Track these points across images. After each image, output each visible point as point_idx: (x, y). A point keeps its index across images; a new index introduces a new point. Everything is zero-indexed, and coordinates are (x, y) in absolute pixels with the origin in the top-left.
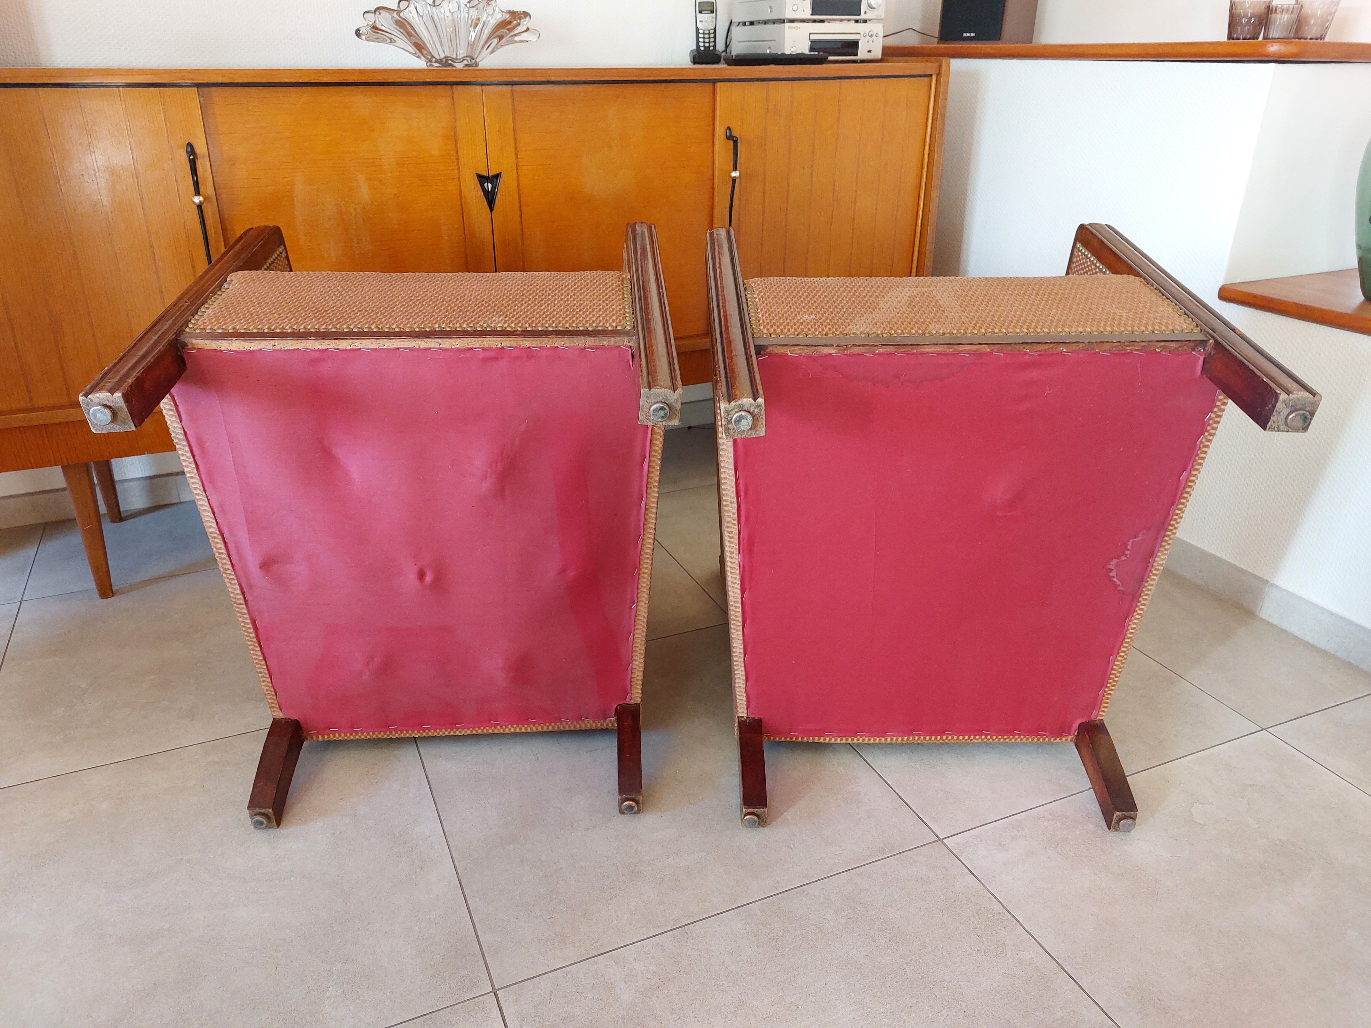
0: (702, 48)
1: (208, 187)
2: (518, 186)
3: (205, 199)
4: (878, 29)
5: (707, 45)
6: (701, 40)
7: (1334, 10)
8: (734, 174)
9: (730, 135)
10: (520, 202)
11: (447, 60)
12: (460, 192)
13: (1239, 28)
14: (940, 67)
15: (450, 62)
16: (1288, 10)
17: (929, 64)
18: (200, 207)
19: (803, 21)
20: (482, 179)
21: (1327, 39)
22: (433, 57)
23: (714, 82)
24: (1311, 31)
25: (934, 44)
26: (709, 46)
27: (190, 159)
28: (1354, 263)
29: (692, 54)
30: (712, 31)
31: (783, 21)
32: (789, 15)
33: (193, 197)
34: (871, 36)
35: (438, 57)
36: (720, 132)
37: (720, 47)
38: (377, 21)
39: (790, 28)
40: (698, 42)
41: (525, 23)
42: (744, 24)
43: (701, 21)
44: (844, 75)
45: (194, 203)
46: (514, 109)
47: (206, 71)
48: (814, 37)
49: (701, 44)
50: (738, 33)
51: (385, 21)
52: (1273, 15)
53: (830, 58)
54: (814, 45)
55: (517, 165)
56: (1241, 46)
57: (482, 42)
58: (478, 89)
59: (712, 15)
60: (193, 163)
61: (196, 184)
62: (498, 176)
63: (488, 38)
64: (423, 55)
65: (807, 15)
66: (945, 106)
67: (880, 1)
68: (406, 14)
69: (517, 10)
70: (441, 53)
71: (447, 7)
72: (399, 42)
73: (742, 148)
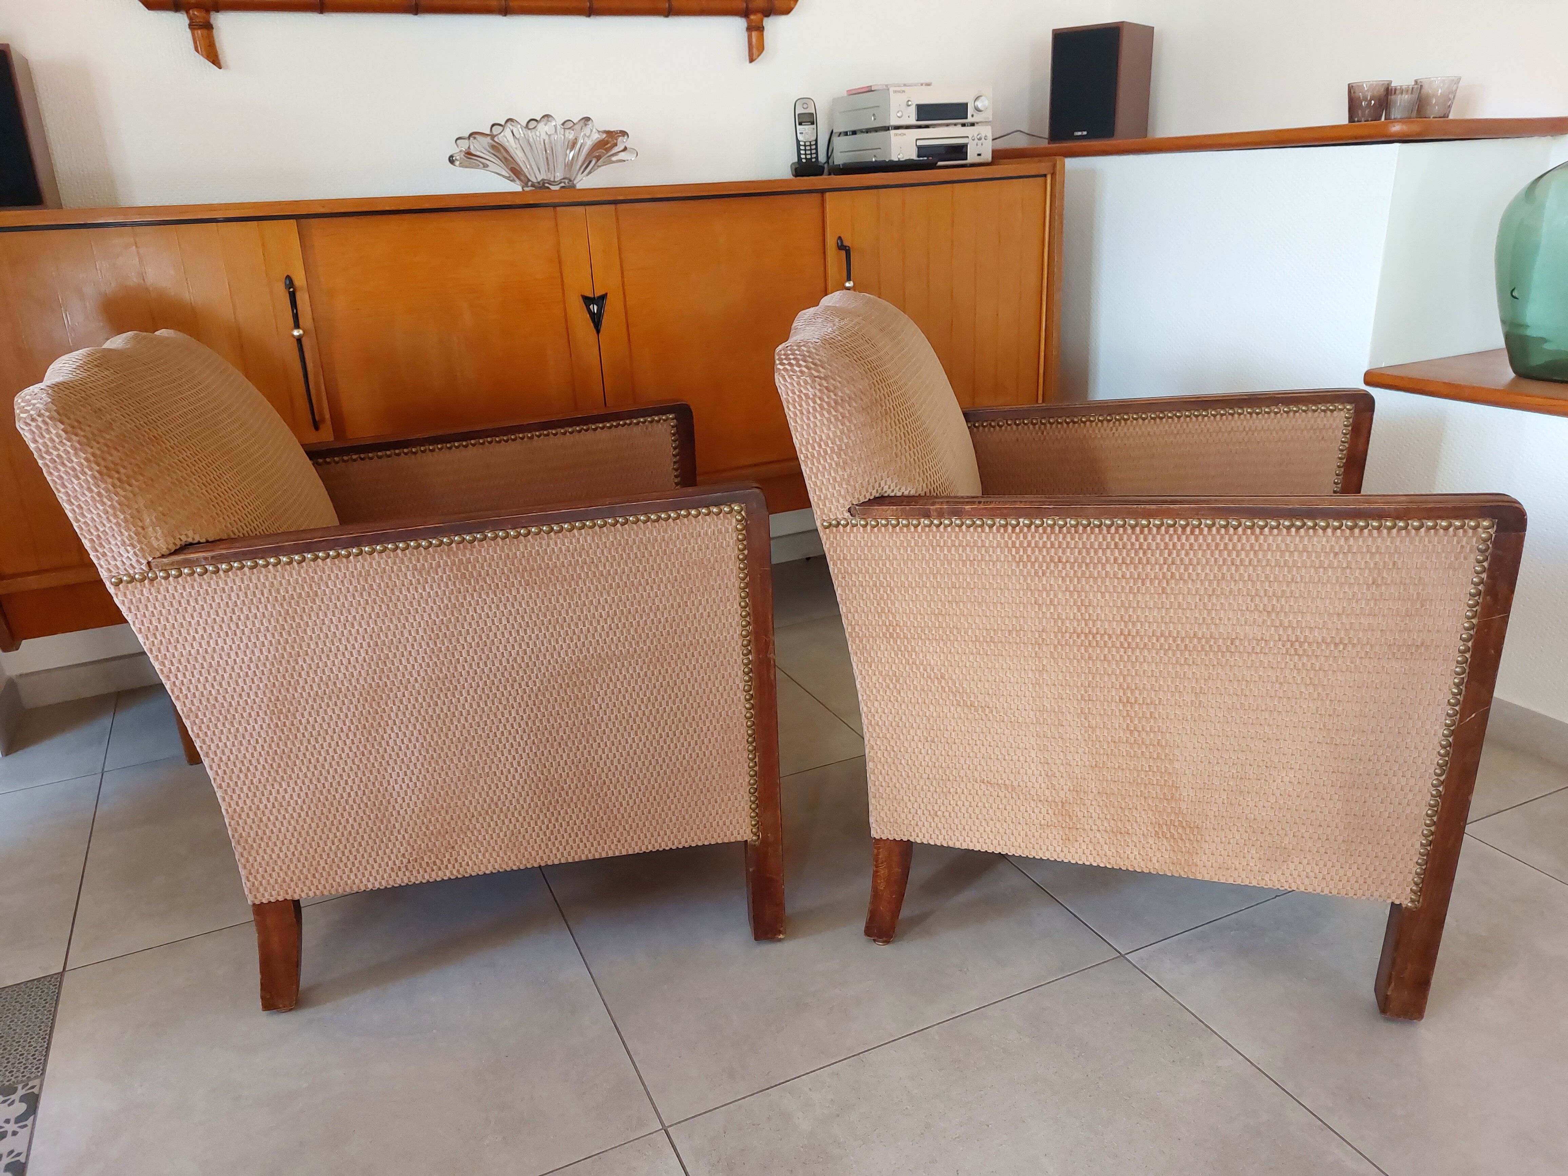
0: (804, 161)
1: (306, 319)
2: (625, 305)
3: (304, 331)
4: (987, 131)
5: (808, 157)
6: (802, 152)
7: (1454, 89)
8: (848, 285)
9: (842, 245)
10: (628, 323)
11: (544, 183)
12: (566, 314)
13: (1360, 112)
14: (1054, 166)
15: (547, 185)
16: (1407, 91)
17: (1043, 164)
18: (299, 340)
19: (908, 127)
20: (587, 301)
21: (1451, 117)
22: (529, 180)
23: (823, 192)
24: (1434, 110)
25: (1044, 144)
26: (812, 158)
27: (289, 292)
28: (1501, 343)
29: (793, 167)
30: (813, 143)
31: (887, 129)
32: (894, 122)
33: (292, 330)
34: (980, 139)
35: (534, 180)
36: (831, 242)
37: (822, 158)
38: (472, 147)
39: (896, 135)
40: (799, 154)
41: (622, 142)
42: (846, 134)
43: (801, 133)
44: (956, 179)
45: (293, 336)
46: (618, 227)
47: (303, 203)
48: (920, 143)
49: (803, 156)
50: (840, 144)
51: (479, 147)
52: (1393, 97)
53: (940, 163)
54: (922, 152)
55: (623, 285)
56: (1361, 128)
57: (580, 163)
58: (581, 209)
59: (812, 126)
60: (293, 297)
61: (296, 317)
62: (603, 297)
63: (586, 158)
64: (519, 179)
65: (913, 121)
66: (1062, 206)
67: (986, 103)
68: (500, 139)
69: (612, 130)
70: (537, 176)
71: (543, 129)
72: (493, 167)
73: (854, 256)
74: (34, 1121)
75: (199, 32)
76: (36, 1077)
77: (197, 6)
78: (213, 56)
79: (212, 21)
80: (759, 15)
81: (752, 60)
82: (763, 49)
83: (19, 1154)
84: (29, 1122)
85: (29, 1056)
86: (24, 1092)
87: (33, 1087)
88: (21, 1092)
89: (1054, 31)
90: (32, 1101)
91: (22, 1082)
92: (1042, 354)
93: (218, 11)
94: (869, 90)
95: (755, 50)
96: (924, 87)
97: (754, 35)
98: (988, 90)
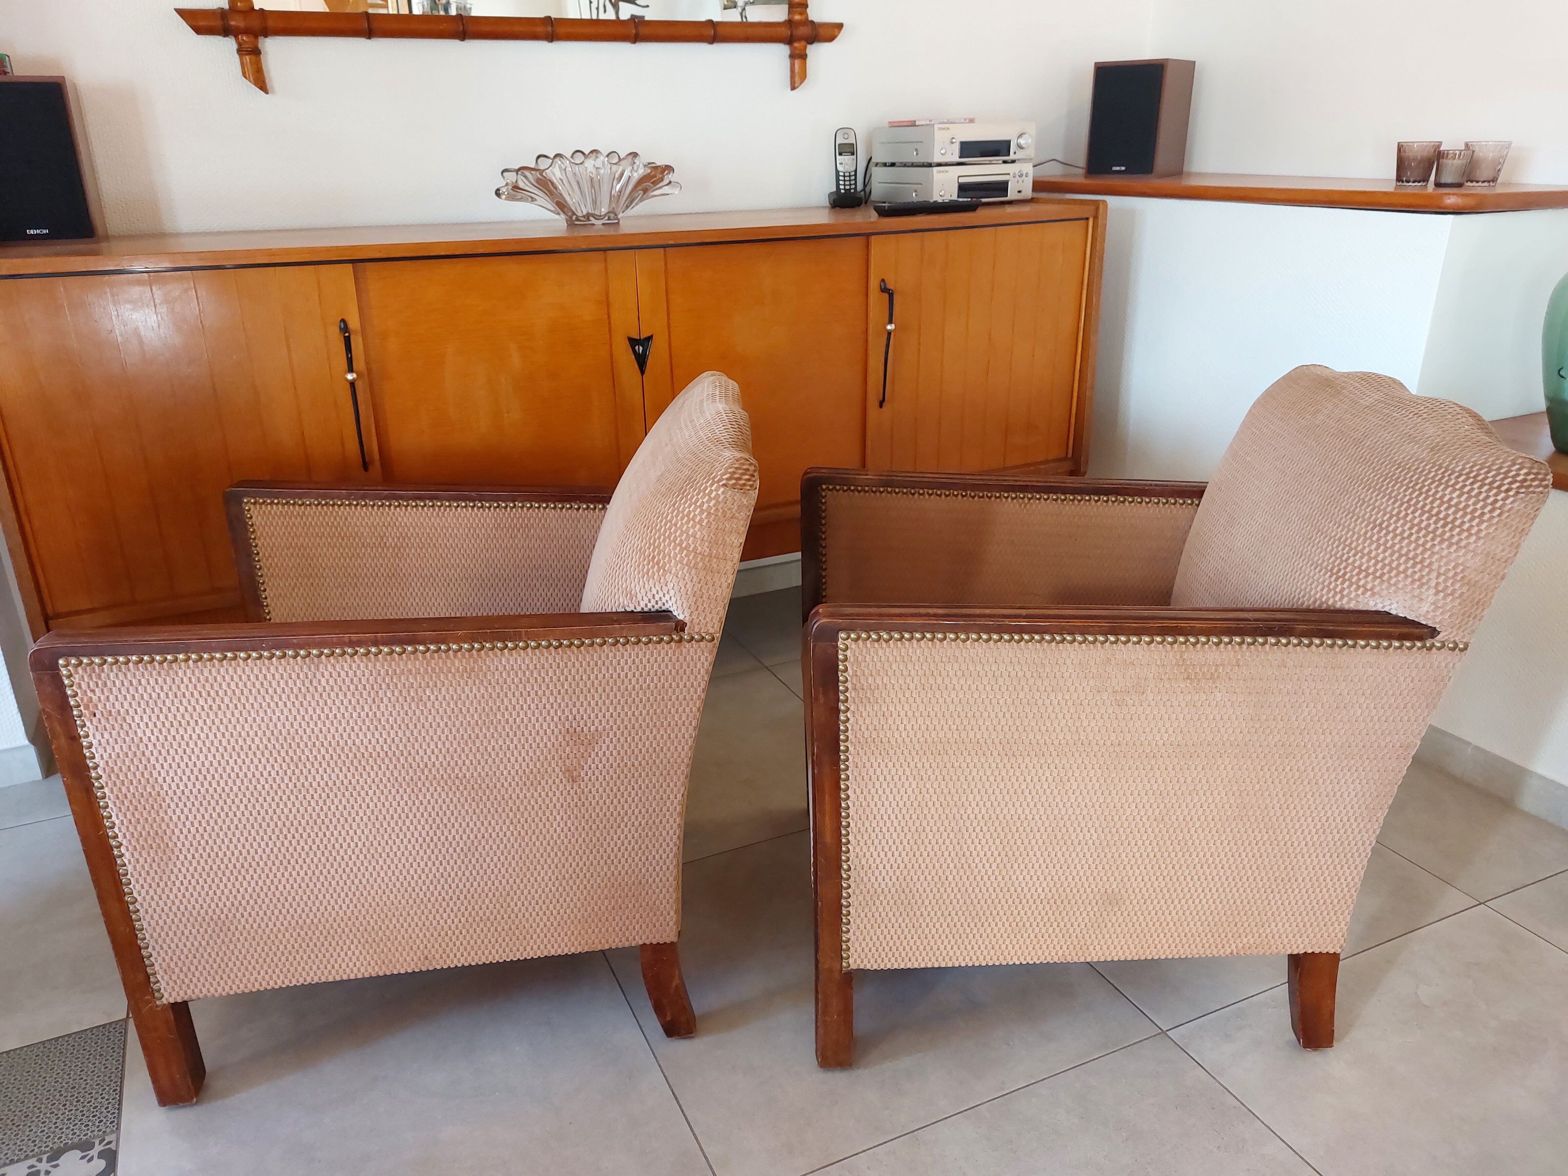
0: (843, 191)
1: (359, 362)
2: (670, 348)
3: (358, 375)
4: (1028, 168)
5: (848, 187)
6: (841, 183)
7: (1505, 154)
8: (889, 327)
9: (885, 288)
10: (671, 364)
11: (589, 218)
12: (612, 356)
13: (1408, 171)
14: (1097, 208)
15: (591, 220)
16: (1458, 155)
17: (1085, 207)
18: (352, 384)
19: (951, 164)
20: (633, 342)
22: (574, 214)
23: (868, 236)
24: (1484, 171)
25: (1078, 176)
26: (850, 189)
27: (345, 337)
29: (832, 198)
30: (853, 173)
31: (930, 165)
32: (937, 159)
33: (346, 373)
34: (1020, 176)
35: (579, 213)
36: (874, 284)
37: (859, 188)
38: (518, 181)
39: (938, 172)
40: (838, 185)
41: (671, 177)
42: (885, 165)
43: (841, 164)
44: (999, 222)
45: (347, 380)
46: (666, 271)
47: (359, 247)
48: (962, 180)
49: (841, 187)
50: (879, 175)
51: (526, 181)
54: (963, 188)
55: (669, 327)
57: (624, 199)
58: (630, 253)
59: (852, 157)
60: (348, 342)
61: (350, 361)
62: (649, 338)
63: (633, 191)
64: (564, 213)
65: (956, 159)
66: (1103, 250)
67: (1030, 141)
68: (549, 173)
69: (660, 164)
70: (581, 209)
71: (591, 164)
72: (540, 201)
73: (896, 299)
75: (248, 57)
76: (112, 1132)
77: (246, 31)
78: (261, 82)
79: (260, 46)
80: (803, 43)
81: (793, 88)
82: (805, 77)
85: (103, 1109)
86: (101, 1148)
87: (110, 1143)
88: (98, 1148)
89: (1096, 63)
90: (111, 1158)
91: (98, 1136)
92: (1075, 394)
93: (266, 36)
94: (913, 124)
95: (797, 79)
96: (968, 124)
97: (797, 62)
98: (1031, 129)
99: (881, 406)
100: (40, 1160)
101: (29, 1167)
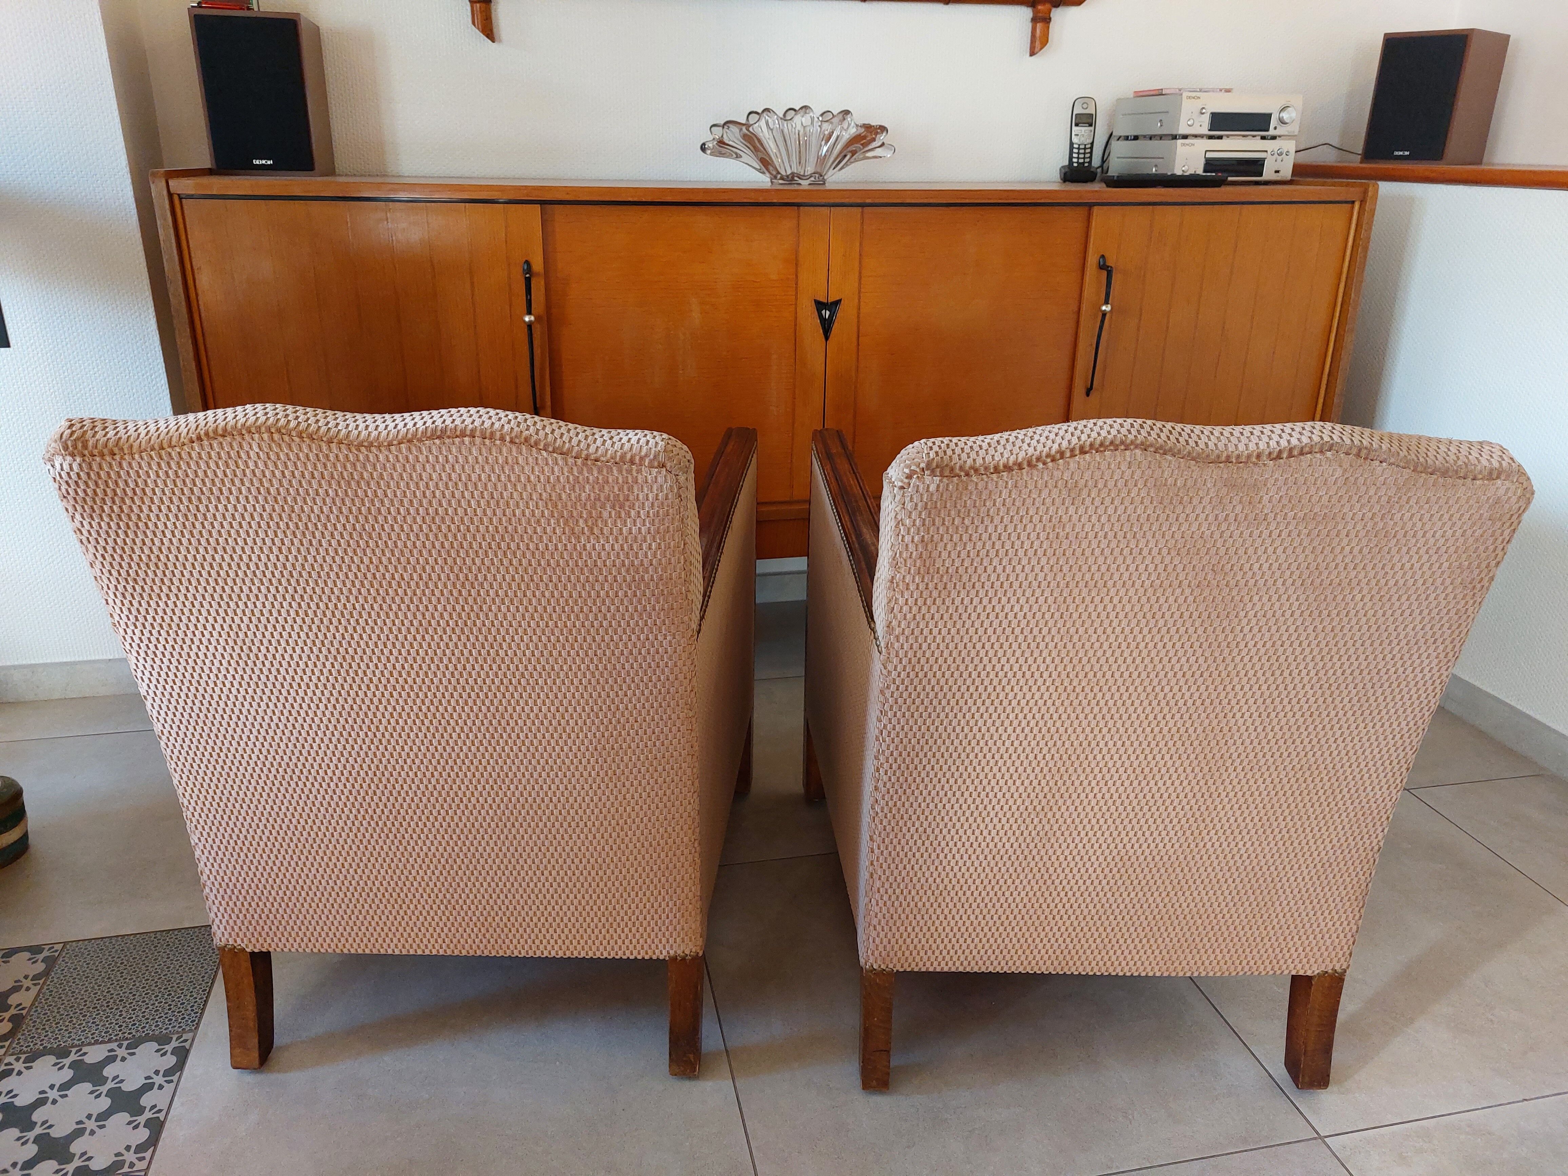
0: (1075, 165)
1: (539, 305)
2: (859, 314)
3: (536, 317)
4: (1290, 146)
5: (1081, 161)
6: (1075, 155)
8: (1104, 308)
9: (1104, 264)
10: (858, 332)
11: (793, 177)
12: (795, 319)
14: (1365, 192)
15: (795, 179)
17: (1350, 188)
18: (530, 326)
19: (1201, 136)
20: (820, 305)
22: (778, 173)
23: (1090, 205)
25: (1355, 161)
26: (1084, 162)
27: (526, 278)
29: (1063, 171)
30: (1088, 146)
31: (1175, 137)
32: (1182, 130)
33: (523, 315)
34: (1280, 154)
35: (783, 173)
36: (1092, 260)
37: (1096, 162)
38: (725, 136)
39: (1184, 144)
40: (1071, 158)
41: (882, 138)
42: (1127, 138)
43: (1077, 135)
44: (1245, 199)
45: (524, 321)
46: (862, 232)
47: (550, 188)
48: (1209, 155)
49: (1075, 160)
50: (1118, 148)
51: (733, 136)
53: (1230, 179)
54: (1210, 164)
55: (859, 292)
57: (832, 159)
58: (825, 210)
59: (1089, 128)
60: (528, 282)
61: (529, 303)
62: (837, 304)
63: (841, 152)
64: (769, 171)
65: (1205, 130)
66: (1368, 238)
67: (1294, 115)
68: (755, 129)
69: (873, 124)
70: (786, 169)
71: (800, 120)
72: (745, 158)
73: (1116, 279)
74: (180, 1077)
75: (478, 5)
76: (191, 1031)
78: (488, 29)
80: (1048, 6)
81: (1032, 54)
82: (1047, 42)
83: (160, 1111)
84: (175, 1078)
85: (189, 1007)
86: (177, 1044)
87: (186, 1041)
88: (174, 1044)
89: (1386, 35)
90: (182, 1055)
91: (178, 1032)
92: (1321, 400)
94: (1160, 93)
95: (1038, 44)
96: (1223, 94)
97: (1039, 26)
98: (1297, 101)
99: (1088, 395)
100: (120, 1046)
101: (109, 1051)
